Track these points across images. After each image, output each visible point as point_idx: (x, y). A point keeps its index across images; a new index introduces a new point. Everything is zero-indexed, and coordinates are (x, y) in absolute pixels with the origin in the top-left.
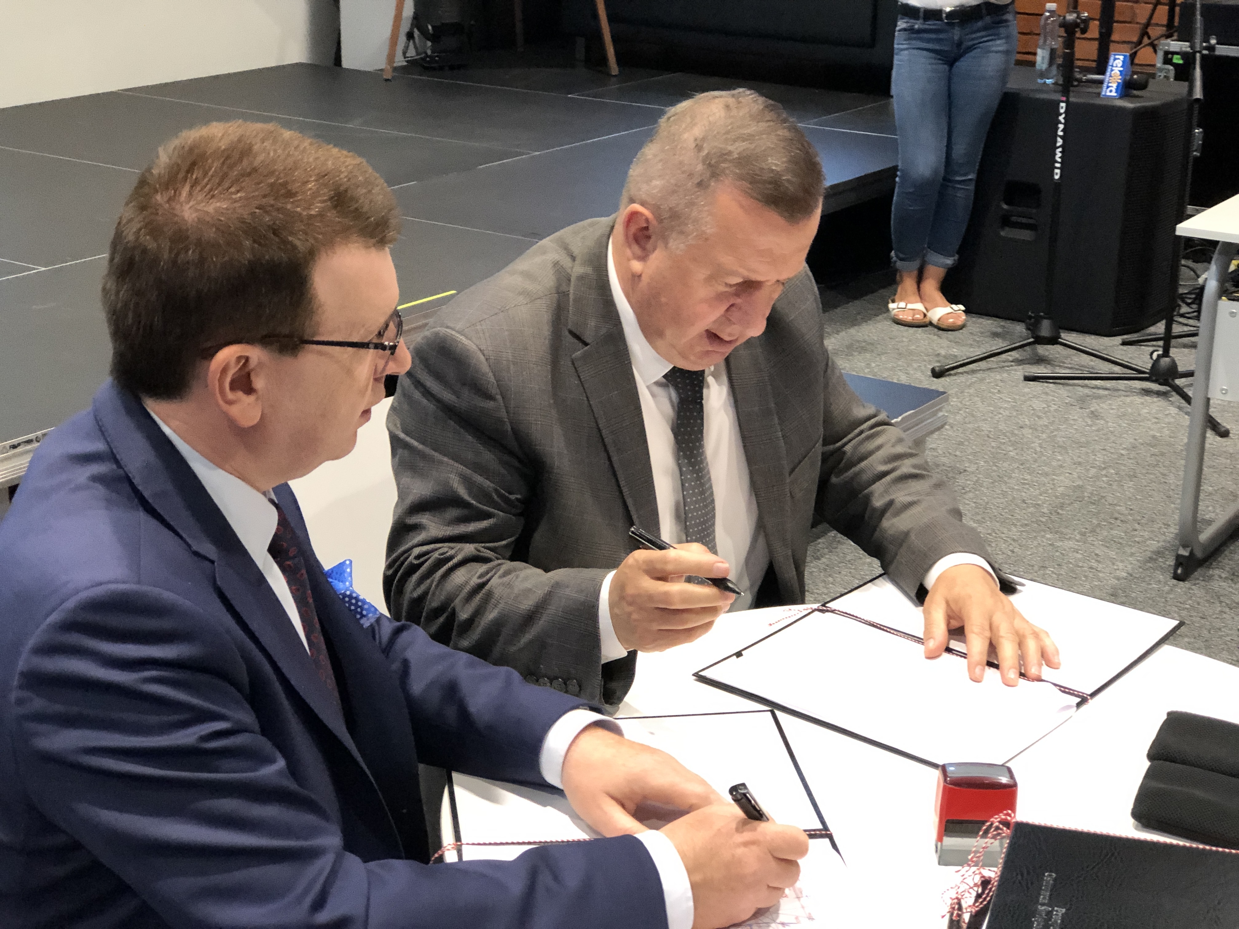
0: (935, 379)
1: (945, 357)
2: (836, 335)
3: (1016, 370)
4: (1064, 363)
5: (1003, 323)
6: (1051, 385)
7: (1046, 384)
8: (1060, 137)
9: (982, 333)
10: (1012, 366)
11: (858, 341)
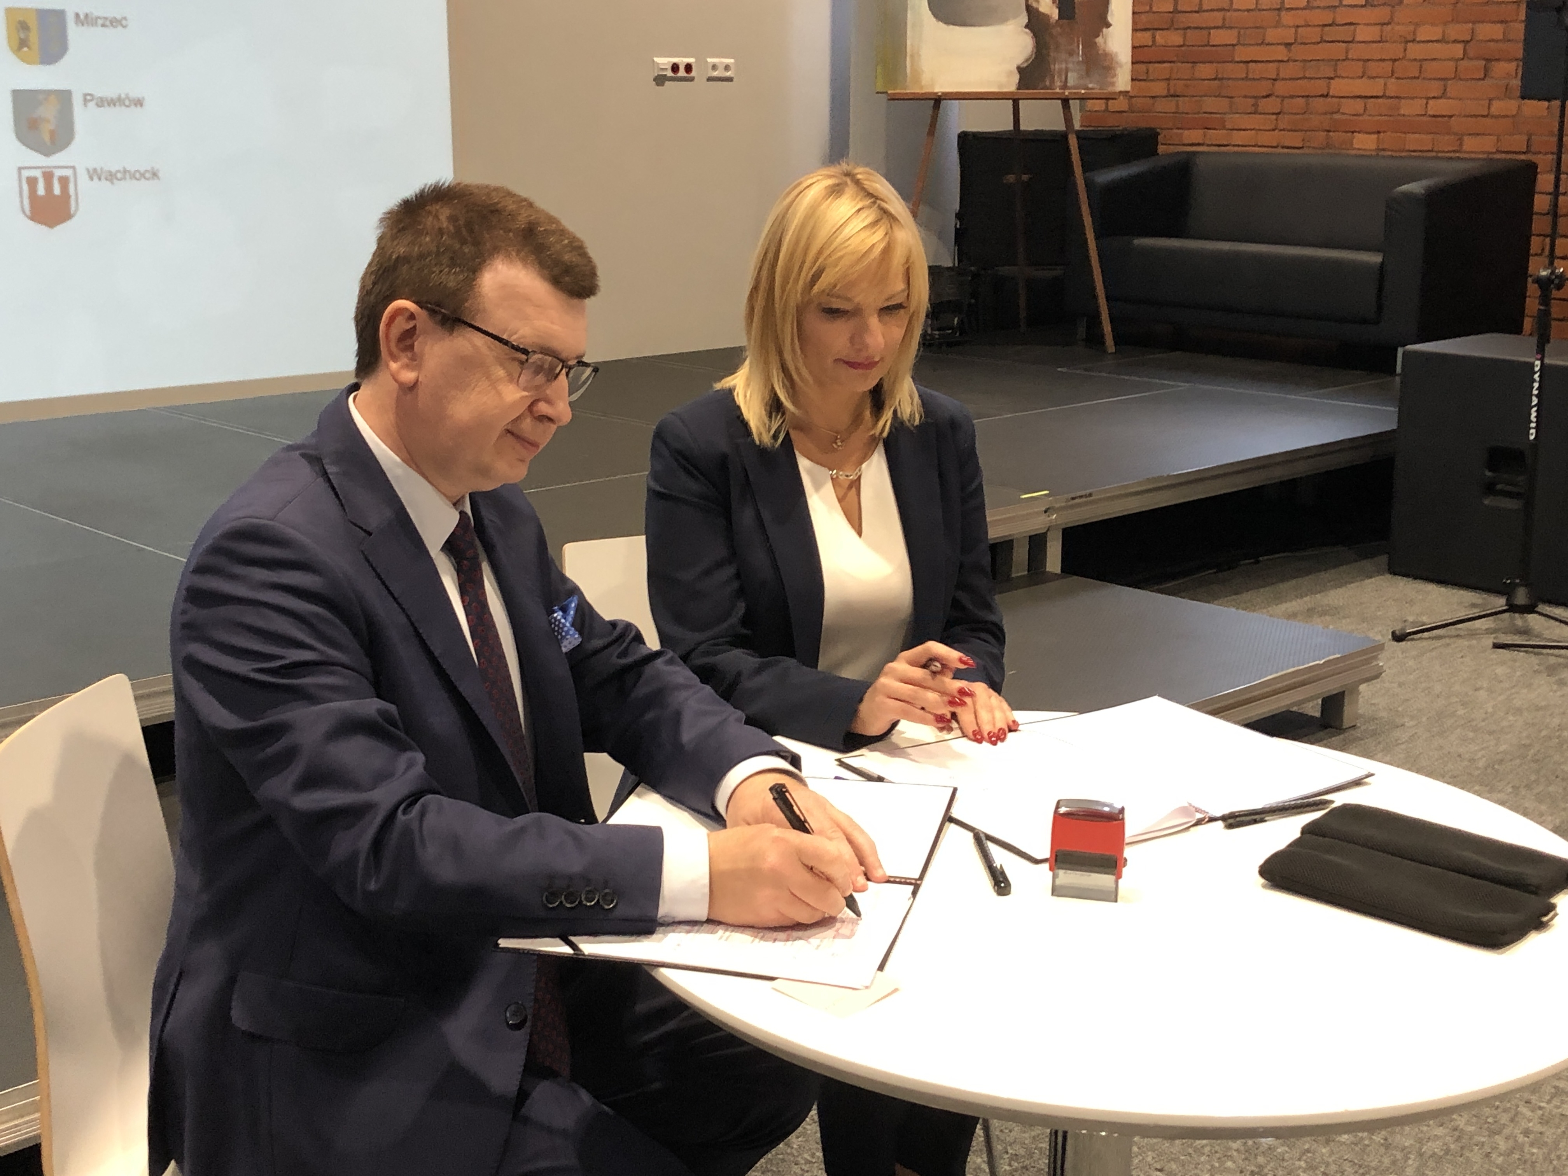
3: (1486, 638)
8: (1537, 396)
10: (1482, 633)
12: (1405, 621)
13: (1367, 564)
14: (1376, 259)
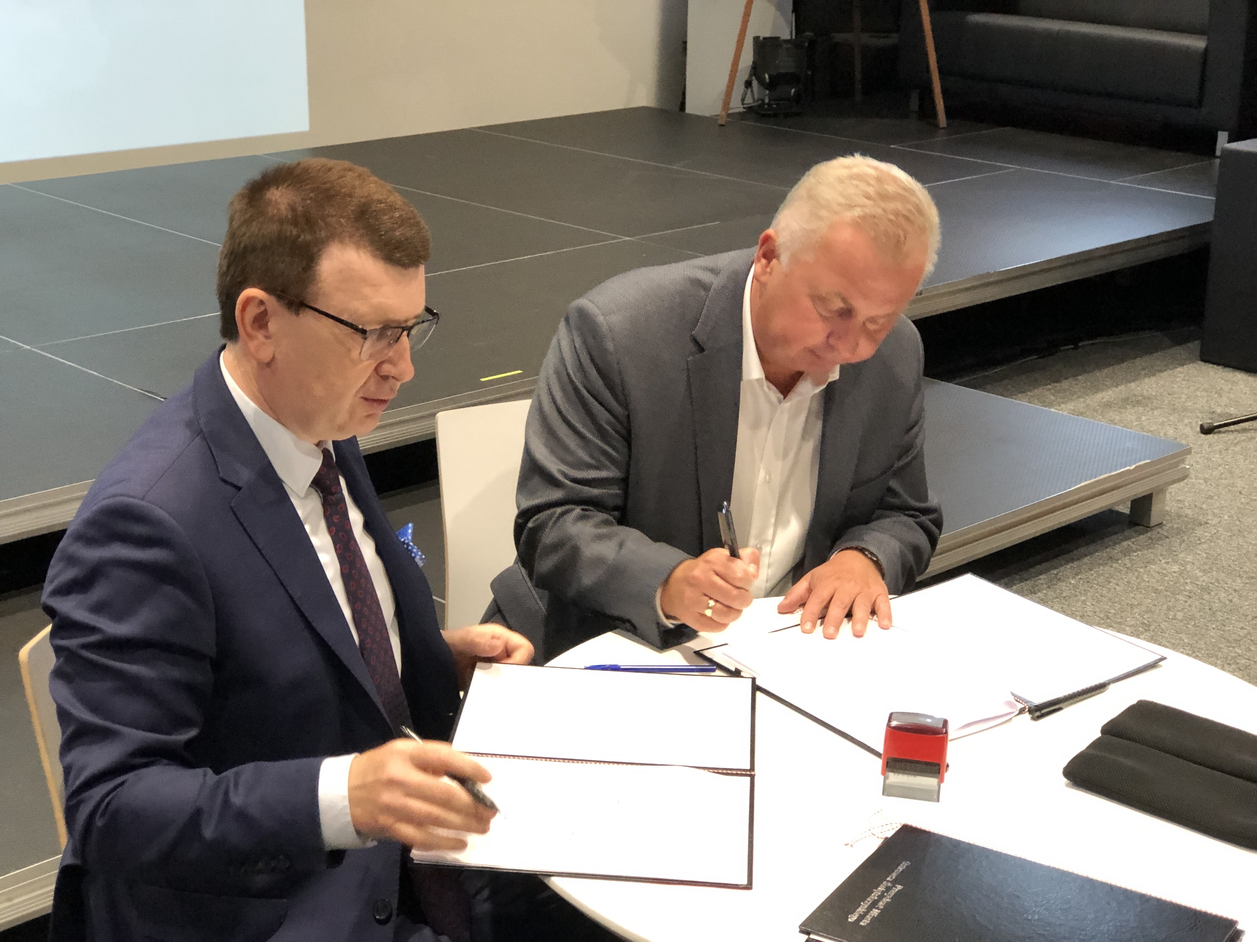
0: (1203, 436)
1: (1219, 415)
12: (1213, 412)
13: (1178, 351)
14: (1198, 43)
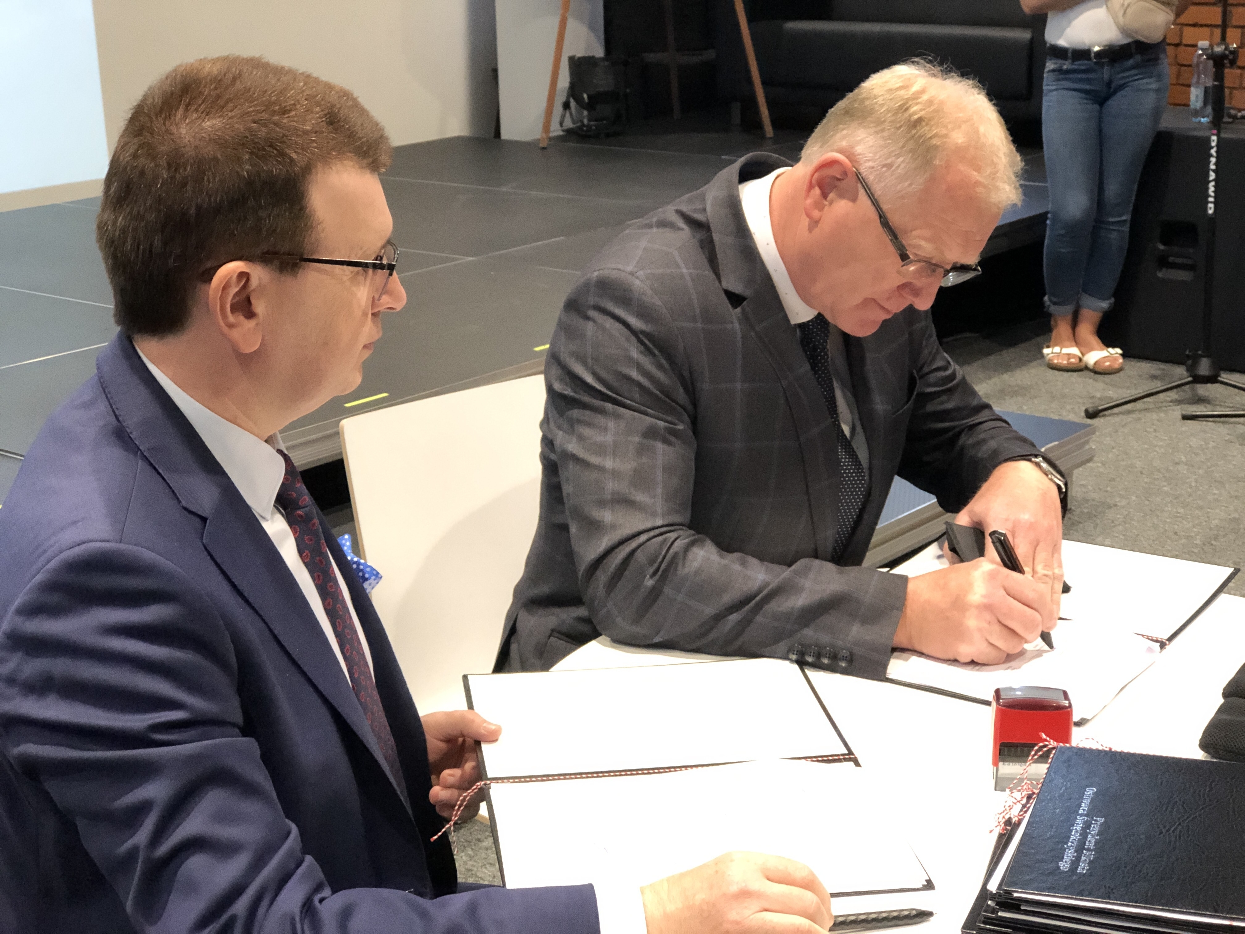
0: (1089, 420)
1: (1100, 399)
2: (987, 381)
3: (1173, 410)
4: (1225, 402)
5: (1162, 366)
6: (1210, 424)
7: (1205, 423)
8: (1214, 171)
9: (1140, 376)
10: (1170, 406)
11: (1010, 386)
12: (1094, 397)
14: (1023, 35)
